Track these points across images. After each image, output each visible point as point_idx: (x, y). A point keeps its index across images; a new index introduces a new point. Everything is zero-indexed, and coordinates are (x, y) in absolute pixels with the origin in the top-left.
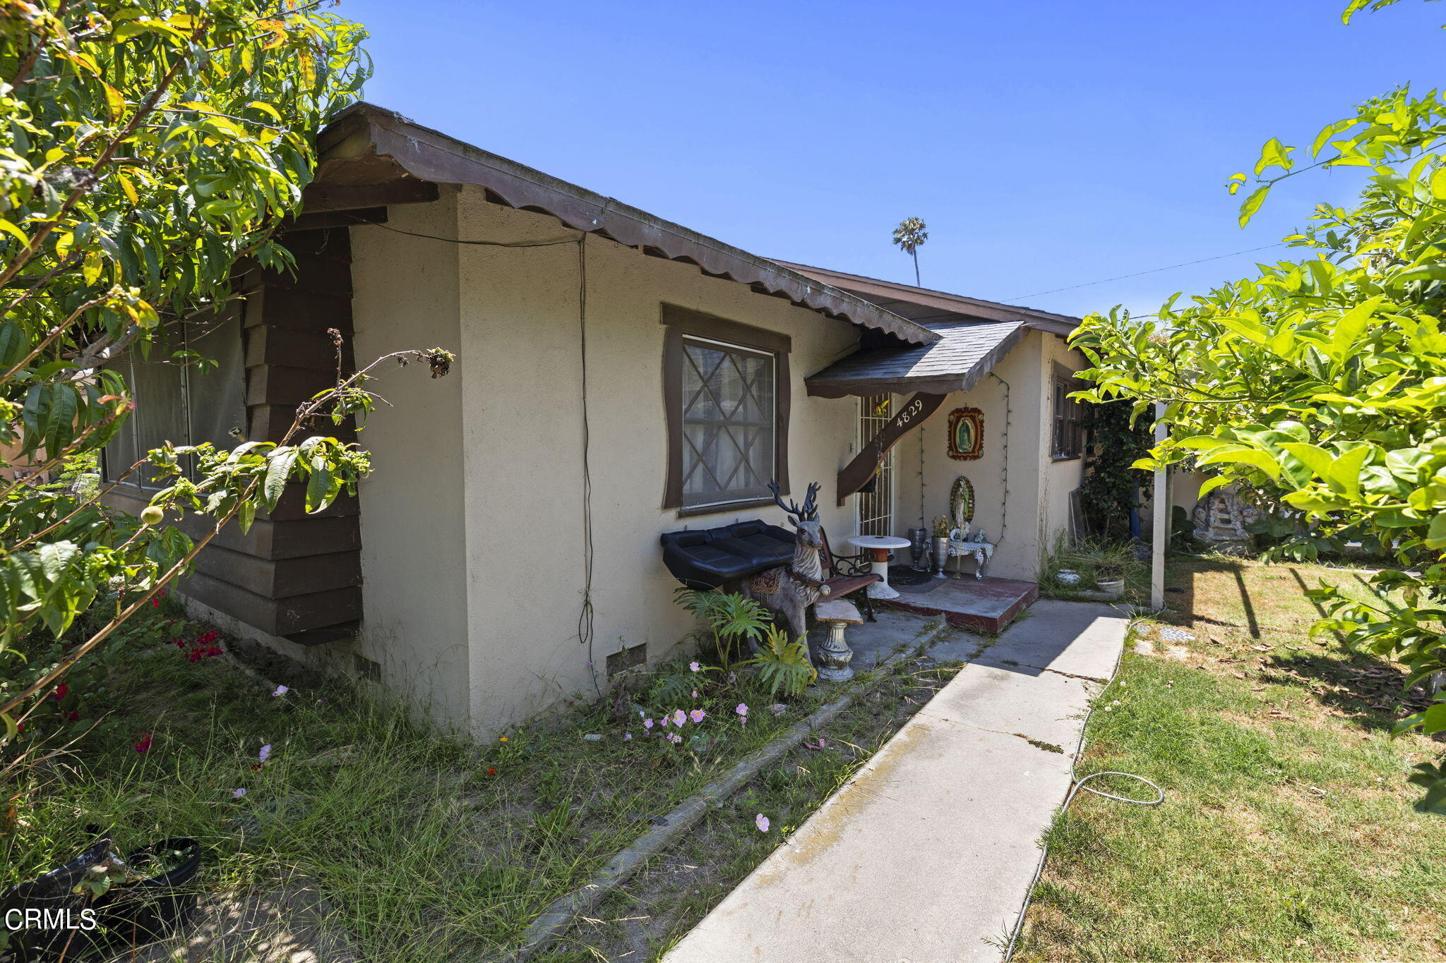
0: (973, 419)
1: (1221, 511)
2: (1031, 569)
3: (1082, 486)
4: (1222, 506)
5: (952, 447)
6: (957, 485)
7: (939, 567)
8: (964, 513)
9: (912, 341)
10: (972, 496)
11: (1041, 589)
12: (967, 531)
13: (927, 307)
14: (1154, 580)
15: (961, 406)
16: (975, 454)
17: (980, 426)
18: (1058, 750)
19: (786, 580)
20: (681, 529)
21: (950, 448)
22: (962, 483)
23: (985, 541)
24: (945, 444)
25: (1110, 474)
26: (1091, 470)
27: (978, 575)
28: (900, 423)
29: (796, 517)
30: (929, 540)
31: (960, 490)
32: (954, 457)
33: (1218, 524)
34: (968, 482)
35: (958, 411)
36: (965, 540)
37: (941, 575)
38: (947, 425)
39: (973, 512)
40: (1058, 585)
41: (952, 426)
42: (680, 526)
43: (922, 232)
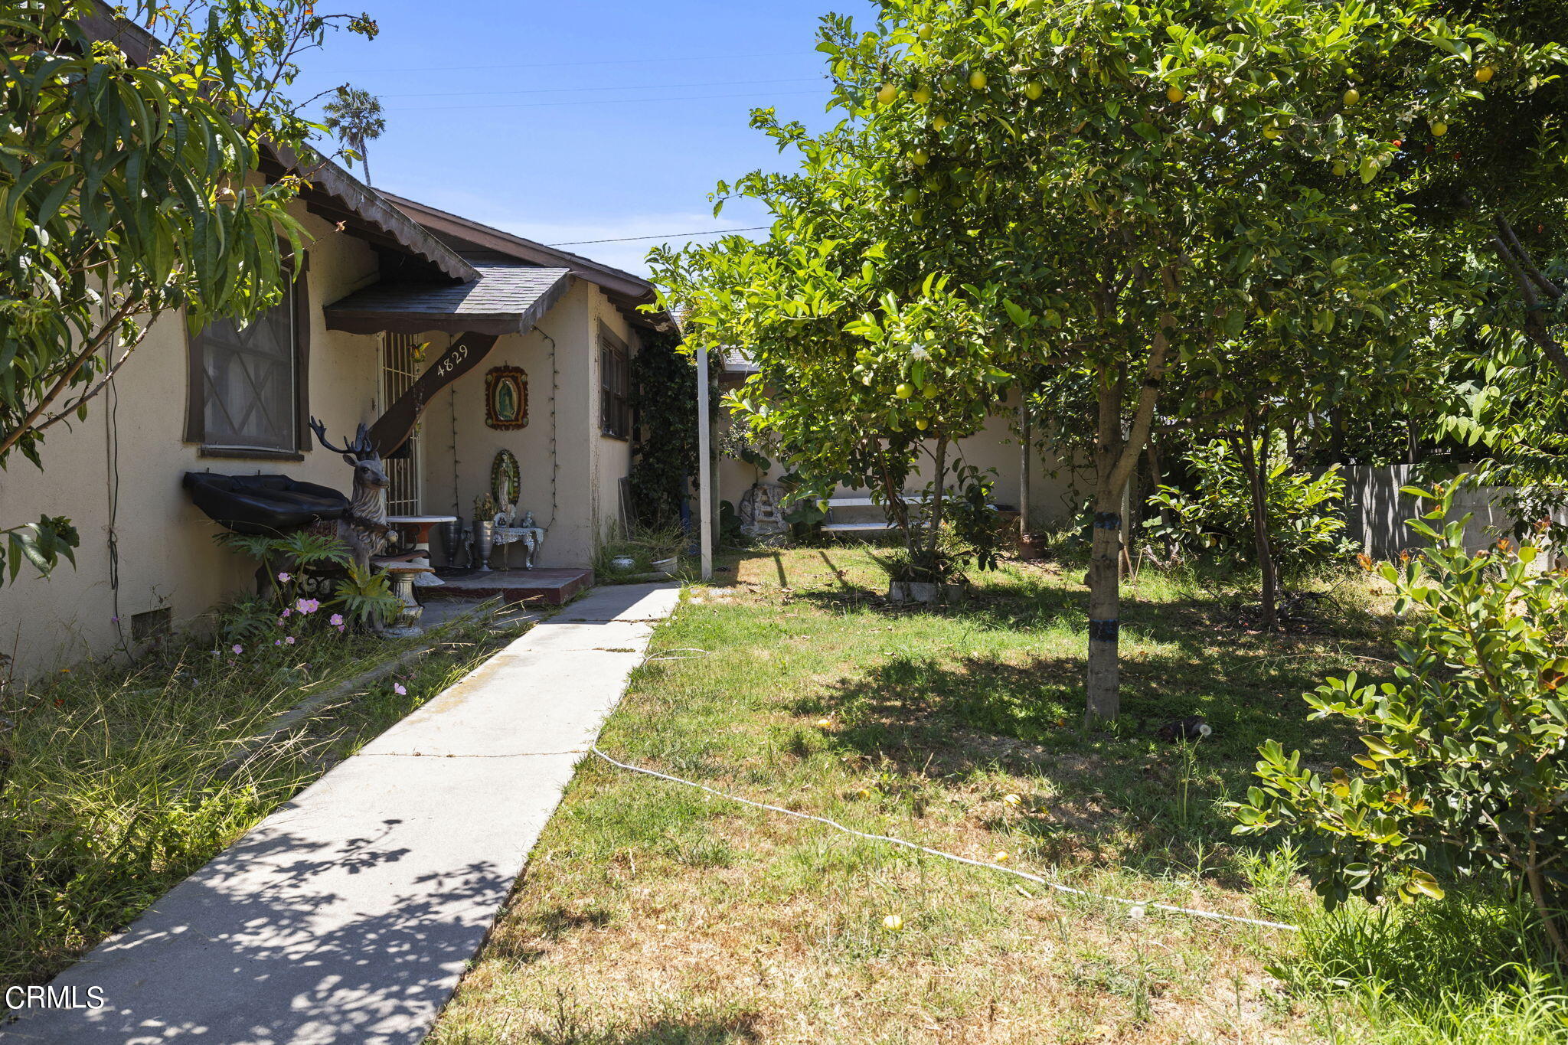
0: (515, 380)
1: (765, 503)
2: (585, 556)
3: (631, 475)
4: (764, 498)
5: (491, 413)
6: (499, 459)
7: (482, 557)
8: (509, 493)
9: (453, 275)
10: (517, 474)
11: (596, 576)
12: (513, 514)
13: (456, 237)
14: (703, 551)
15: (500, 364)
16: (519, 422)
17: (523, 388)
18: (632, 651)
19: (345, 527)
20: (203, 470)
21: (489, 415)
22: (505, 457)
23: (534, 524)
24: (482, 410)
25: (659, 461)
26: (639, 457)
27: (528, 564)
28: (442, 372)
29: (353, 456)
30: (469, 528)
31: (503, 466)
32: (494, 427)
33: (762, 517)
34: (511, 456)
35: (496, 369)
36: (512, 526)
37: (486, 568)
38: (483, 387)
39: (518, 492)
40: (613, 570)
41: (491, 388)
42: (200, 466)
43: (375, 117)
